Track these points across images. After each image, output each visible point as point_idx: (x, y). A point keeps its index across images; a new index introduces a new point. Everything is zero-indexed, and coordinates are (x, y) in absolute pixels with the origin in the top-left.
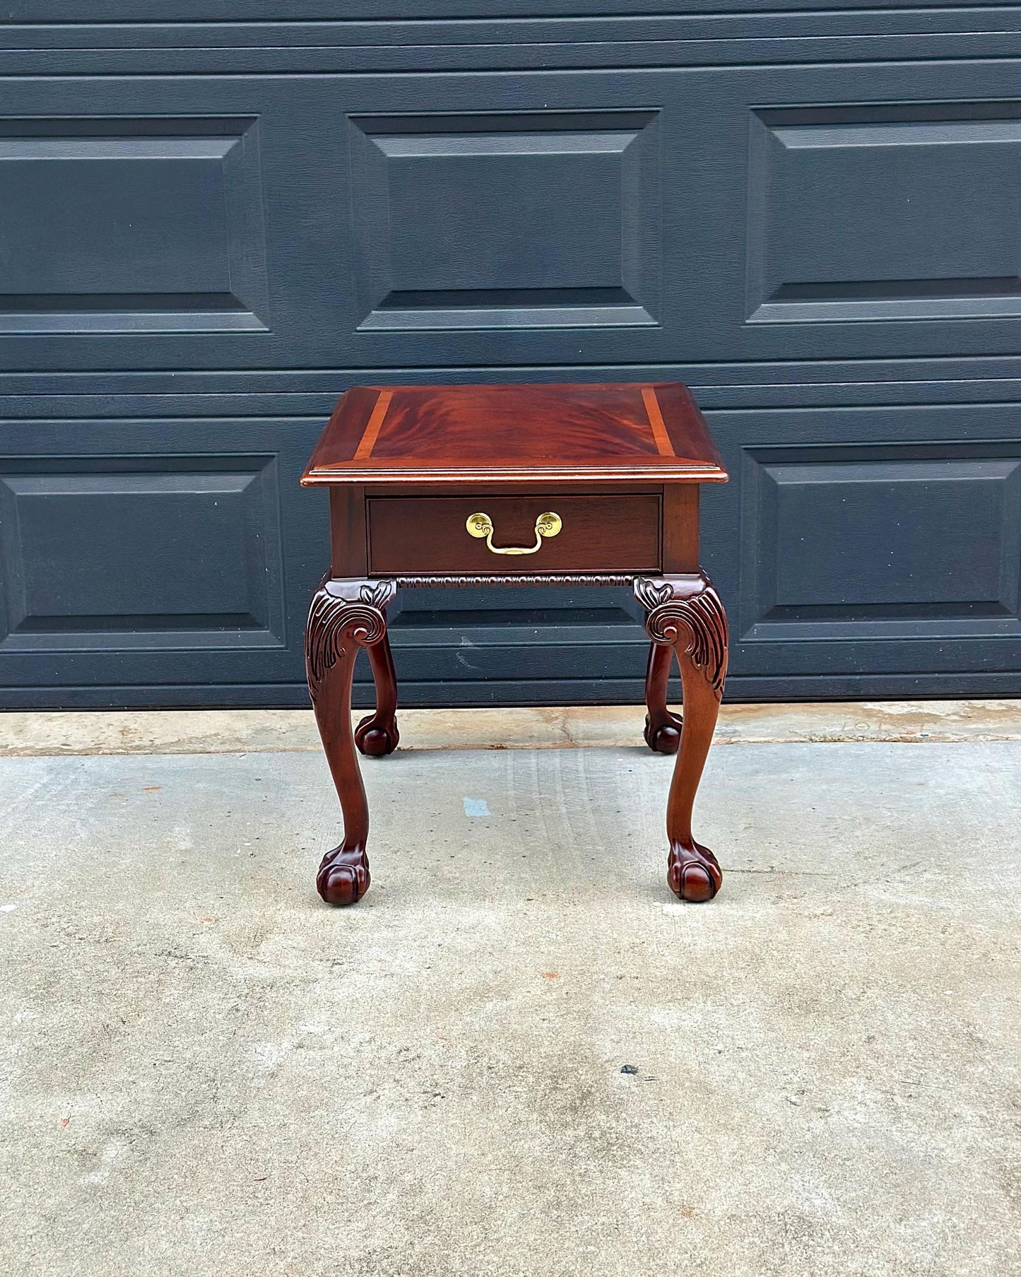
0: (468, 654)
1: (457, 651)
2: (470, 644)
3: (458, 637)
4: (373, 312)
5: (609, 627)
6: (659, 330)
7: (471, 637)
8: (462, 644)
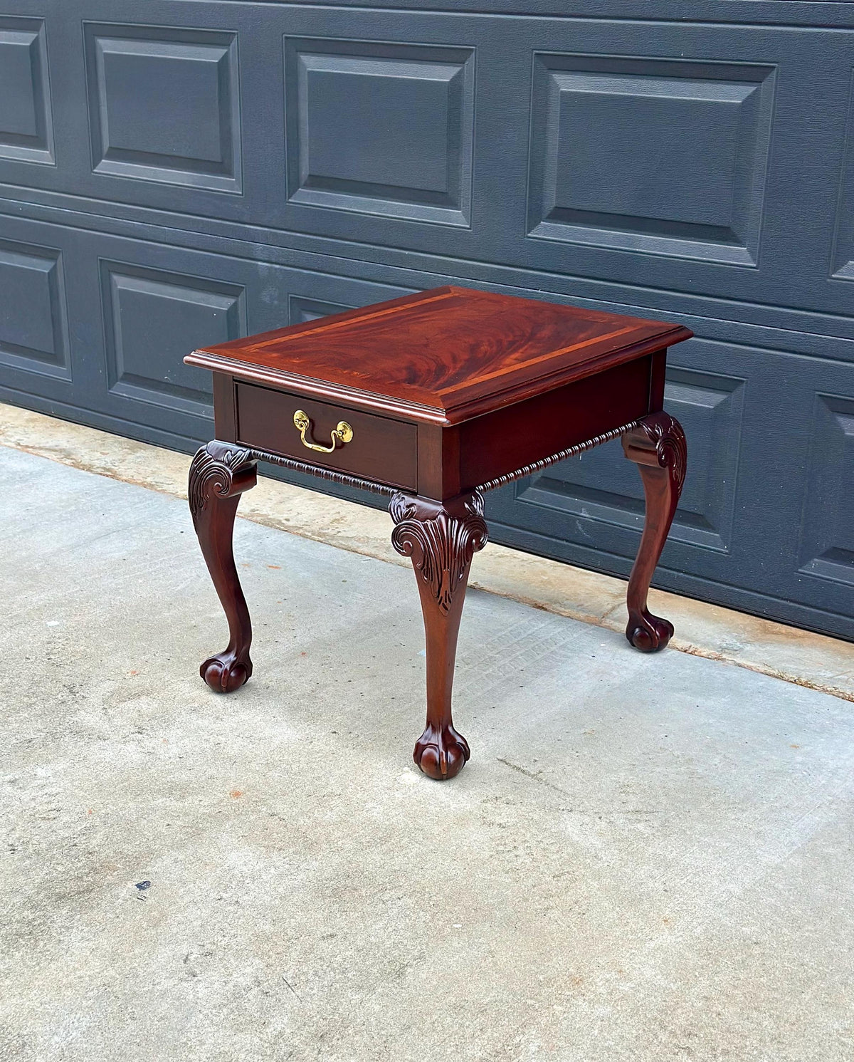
0: (585, 523)
1: (579, 519)
2: (587, 516)
3: (579, 508)
4: (542, 223)
5: (693, 529)
6: (755, 272)
7: (590, 511)
8: (582, 514)
